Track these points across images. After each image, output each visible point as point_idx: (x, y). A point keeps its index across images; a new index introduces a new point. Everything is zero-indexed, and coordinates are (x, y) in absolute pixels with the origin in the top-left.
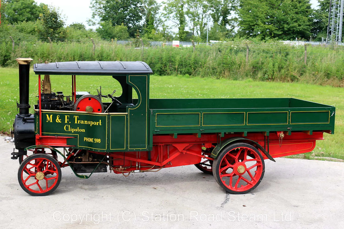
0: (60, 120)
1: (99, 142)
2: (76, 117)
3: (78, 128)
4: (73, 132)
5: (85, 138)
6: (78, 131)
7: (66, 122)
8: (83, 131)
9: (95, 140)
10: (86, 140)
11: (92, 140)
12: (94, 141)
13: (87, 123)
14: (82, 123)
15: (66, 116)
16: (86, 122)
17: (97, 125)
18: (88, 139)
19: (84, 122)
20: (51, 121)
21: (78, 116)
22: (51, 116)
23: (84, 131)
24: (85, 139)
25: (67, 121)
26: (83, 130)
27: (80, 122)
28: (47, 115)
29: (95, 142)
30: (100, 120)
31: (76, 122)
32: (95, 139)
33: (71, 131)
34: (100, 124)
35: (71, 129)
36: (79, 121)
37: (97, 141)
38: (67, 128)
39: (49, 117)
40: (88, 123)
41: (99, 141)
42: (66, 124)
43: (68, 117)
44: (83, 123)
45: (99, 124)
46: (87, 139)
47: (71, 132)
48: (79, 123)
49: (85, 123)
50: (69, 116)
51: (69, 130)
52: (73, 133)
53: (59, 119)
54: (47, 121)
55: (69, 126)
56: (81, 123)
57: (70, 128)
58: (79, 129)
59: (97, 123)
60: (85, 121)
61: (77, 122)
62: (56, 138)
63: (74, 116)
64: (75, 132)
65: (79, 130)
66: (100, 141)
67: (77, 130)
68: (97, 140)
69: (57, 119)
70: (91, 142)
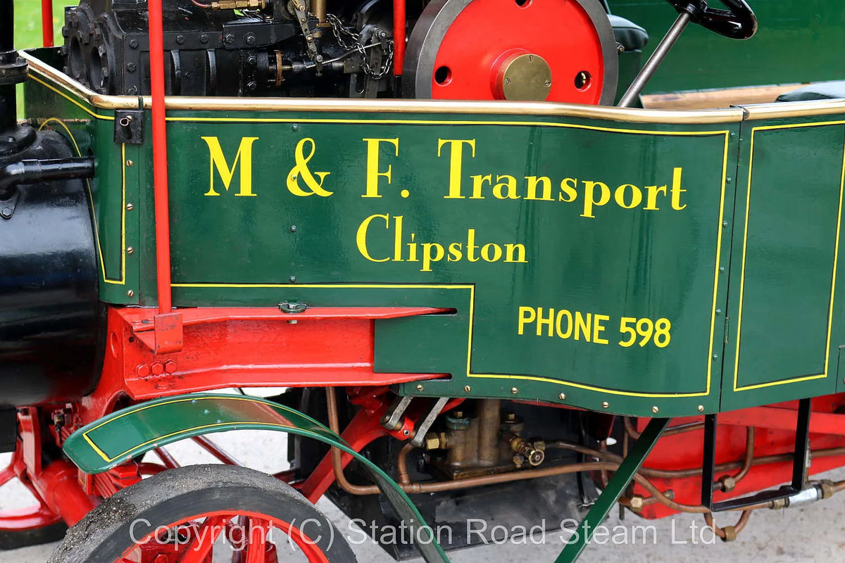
0: (322, 175)
1: (662, 338)
2: (457, 146)
3: (471, 233)
4: (426, 267)
5: (522, 309)
6: (471, 258)
7: (372, 191)
8: (509, 259)
9: (623, 329)
10: (530, 327)
11: (598, 328)
12: (611, 330)
13: (547, 195)
14: (504, 191)
15: (373, 145)
16: (540, 188)
17: (652, 205)
18: (550, 321)
19: (522, 188)
20: (246, 189)
21: (472, 143)
22: (246, 145)
23: (515, 253)
24: (522, 320)
25: (382, 180)
26: (510, 248)
27: (487, 188)
28: (213, 143)
29: (622, 344)
30: (677, 172)
31: (455, 192)
32: (624, 320)
33: (413, 258)
34: (675, 204)
35: (413, 247)
36: (478, 181)
37: (639, 338)
38: (379, 238)
39: (230, 153)
40: (556, 189)
41: (659, 332)
42: (373, 206)
43: (385, 150)
44: (512, 194)
45: (664, 200)
46: (541, 321)
47: (409, 271)
48: (477, 194)
49: (531, 195)
50: (396, 142)
51: (398, 257)
52: (426, 278)
53: (312, 167)
54: (212, 193)
55: (399, 220)
56: (497, 191)
57: (406, 240)
58: (479, 243)
59: (653, 191)
60: (532, 182)
61: (467, 186)
62: (288, 321)
63: (441, 142)
64: (442, 271)
65: (477, 253)
66: (666, 332)
67: (464, 252)
68: (645, 327)
69: (294, 173)
70: (581, 346)
